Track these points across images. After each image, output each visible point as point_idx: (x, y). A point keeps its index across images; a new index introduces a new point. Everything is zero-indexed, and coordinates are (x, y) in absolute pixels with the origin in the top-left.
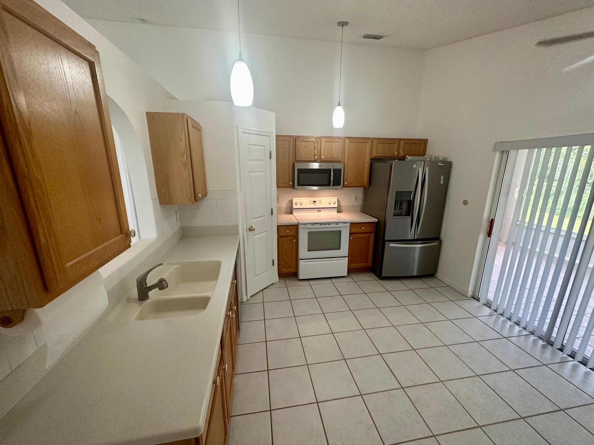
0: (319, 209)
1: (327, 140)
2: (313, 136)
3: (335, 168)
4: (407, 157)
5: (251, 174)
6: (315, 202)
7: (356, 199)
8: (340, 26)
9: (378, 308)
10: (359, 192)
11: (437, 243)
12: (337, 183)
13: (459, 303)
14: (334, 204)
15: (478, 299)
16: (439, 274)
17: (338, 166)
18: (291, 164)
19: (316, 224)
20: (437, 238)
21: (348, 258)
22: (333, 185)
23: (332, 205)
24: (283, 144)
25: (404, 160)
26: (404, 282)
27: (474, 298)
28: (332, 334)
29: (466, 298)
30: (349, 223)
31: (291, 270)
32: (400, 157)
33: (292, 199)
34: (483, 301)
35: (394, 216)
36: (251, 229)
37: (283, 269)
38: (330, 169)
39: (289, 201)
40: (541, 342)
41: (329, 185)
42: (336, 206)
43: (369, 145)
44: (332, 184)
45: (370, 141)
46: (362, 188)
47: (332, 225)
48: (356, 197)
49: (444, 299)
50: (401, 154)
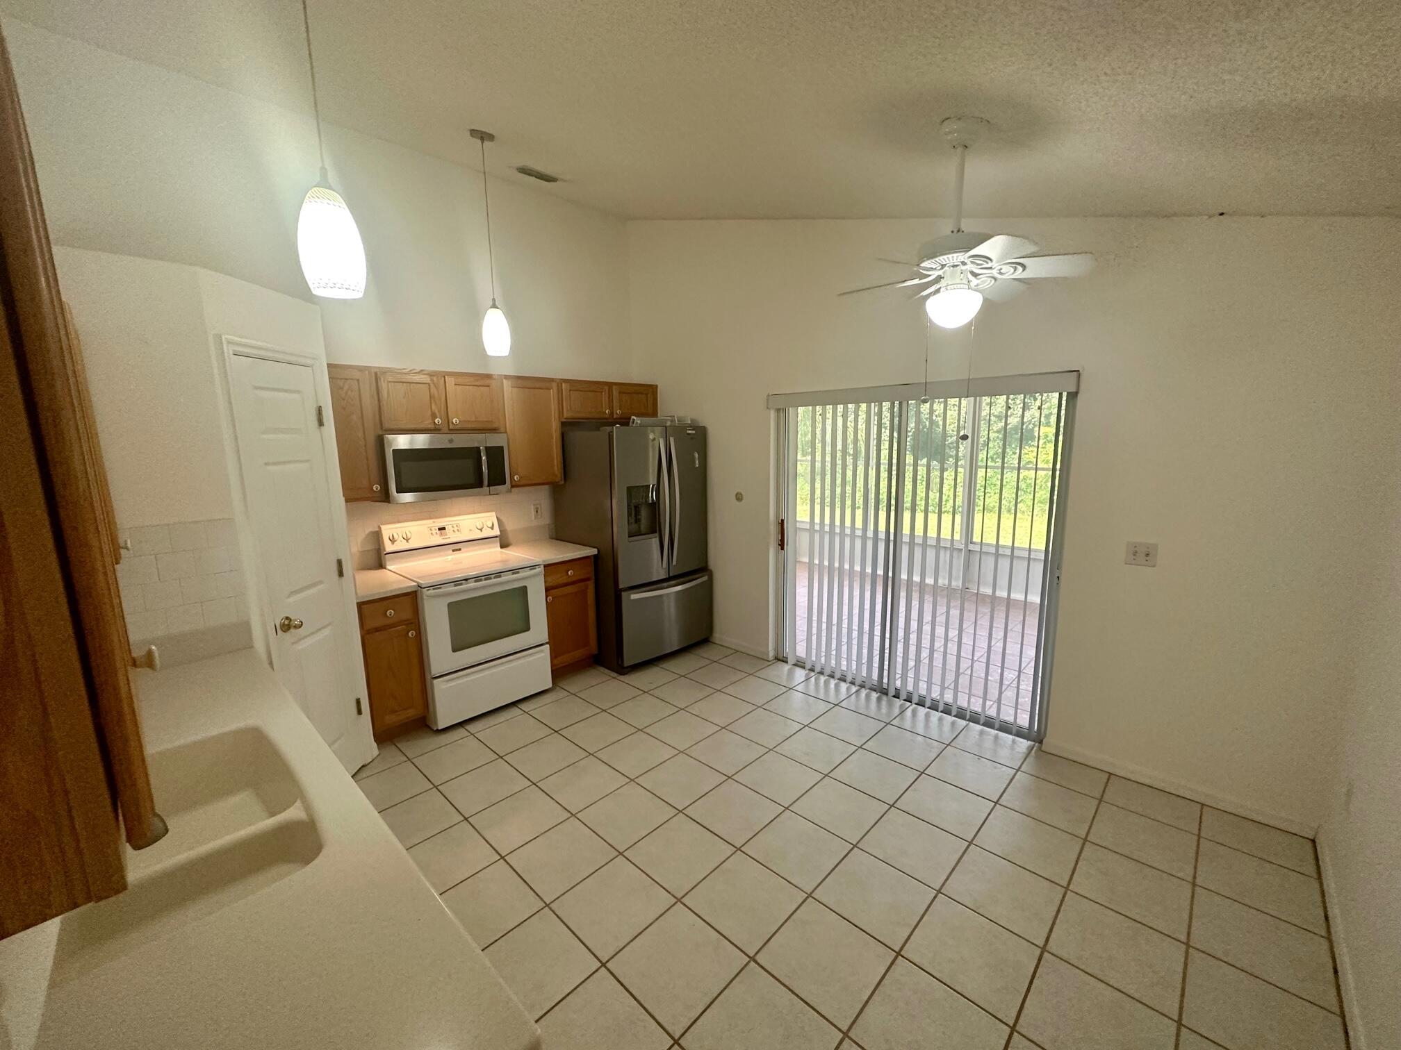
0: (456, 546)
1: (460, 380)
2: (422, 371)
3: (488, 445)
4: (634, 420)
5: (270, 468)
6: (444, 529)
7: (537, 511)
8: (478, 140)
9: (639, 730)
10: (542, 497)
11: (705, 578)
12: (497, 478)
13: (762, 674)
14: (492, 528)
15: (785, 659)
16: (717, 636)
17: (494, 440)
18: (371, 440)
19: (466, 580)
20: (703, 569)
21: (548, 646)
22: (489, 486)
23: (487, 533)
25: (628, 425)
26: (666, 665)
27: (779, 660)
28: (573, 817)
29: (767, 662)
30: (542, 566)
31: (412, 713)
32: (615, 419)
33: (377, 529)
34: (791, 660)
35: (629, 537)
36: (287, 626)
37: (387, 717)
38: (478, 448)
39: (368, 535)
40: (874, 695)
41: (480, 485)
42: (496, 532)
43: (553, 393)
44: (486, 482)
45: (554, 385)
46: (546, 487)
47: (504, 578)
48: (537, 508)
49: (739, 675)
50: (617, 413)
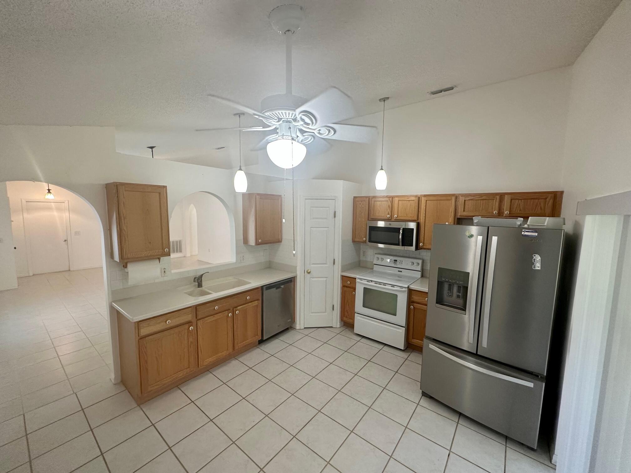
8: (382, 101)
24: (360, 204)
31: (349, 321)
36: (309, 272)
38: (399, 228)
43: (452, 202)
44: (401, 244)
45: (453, 198)
